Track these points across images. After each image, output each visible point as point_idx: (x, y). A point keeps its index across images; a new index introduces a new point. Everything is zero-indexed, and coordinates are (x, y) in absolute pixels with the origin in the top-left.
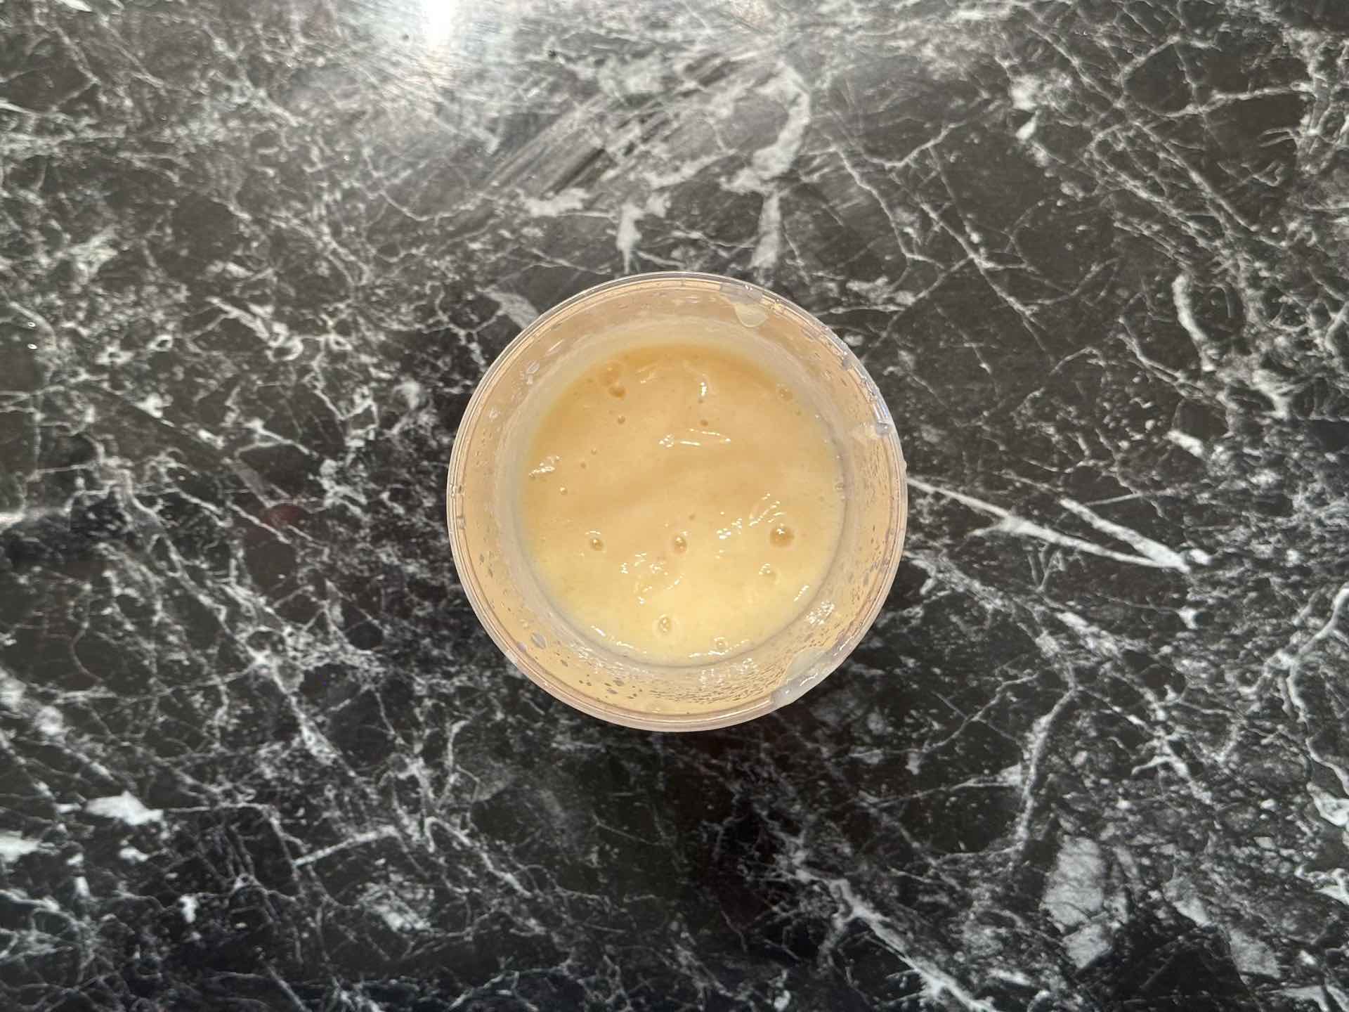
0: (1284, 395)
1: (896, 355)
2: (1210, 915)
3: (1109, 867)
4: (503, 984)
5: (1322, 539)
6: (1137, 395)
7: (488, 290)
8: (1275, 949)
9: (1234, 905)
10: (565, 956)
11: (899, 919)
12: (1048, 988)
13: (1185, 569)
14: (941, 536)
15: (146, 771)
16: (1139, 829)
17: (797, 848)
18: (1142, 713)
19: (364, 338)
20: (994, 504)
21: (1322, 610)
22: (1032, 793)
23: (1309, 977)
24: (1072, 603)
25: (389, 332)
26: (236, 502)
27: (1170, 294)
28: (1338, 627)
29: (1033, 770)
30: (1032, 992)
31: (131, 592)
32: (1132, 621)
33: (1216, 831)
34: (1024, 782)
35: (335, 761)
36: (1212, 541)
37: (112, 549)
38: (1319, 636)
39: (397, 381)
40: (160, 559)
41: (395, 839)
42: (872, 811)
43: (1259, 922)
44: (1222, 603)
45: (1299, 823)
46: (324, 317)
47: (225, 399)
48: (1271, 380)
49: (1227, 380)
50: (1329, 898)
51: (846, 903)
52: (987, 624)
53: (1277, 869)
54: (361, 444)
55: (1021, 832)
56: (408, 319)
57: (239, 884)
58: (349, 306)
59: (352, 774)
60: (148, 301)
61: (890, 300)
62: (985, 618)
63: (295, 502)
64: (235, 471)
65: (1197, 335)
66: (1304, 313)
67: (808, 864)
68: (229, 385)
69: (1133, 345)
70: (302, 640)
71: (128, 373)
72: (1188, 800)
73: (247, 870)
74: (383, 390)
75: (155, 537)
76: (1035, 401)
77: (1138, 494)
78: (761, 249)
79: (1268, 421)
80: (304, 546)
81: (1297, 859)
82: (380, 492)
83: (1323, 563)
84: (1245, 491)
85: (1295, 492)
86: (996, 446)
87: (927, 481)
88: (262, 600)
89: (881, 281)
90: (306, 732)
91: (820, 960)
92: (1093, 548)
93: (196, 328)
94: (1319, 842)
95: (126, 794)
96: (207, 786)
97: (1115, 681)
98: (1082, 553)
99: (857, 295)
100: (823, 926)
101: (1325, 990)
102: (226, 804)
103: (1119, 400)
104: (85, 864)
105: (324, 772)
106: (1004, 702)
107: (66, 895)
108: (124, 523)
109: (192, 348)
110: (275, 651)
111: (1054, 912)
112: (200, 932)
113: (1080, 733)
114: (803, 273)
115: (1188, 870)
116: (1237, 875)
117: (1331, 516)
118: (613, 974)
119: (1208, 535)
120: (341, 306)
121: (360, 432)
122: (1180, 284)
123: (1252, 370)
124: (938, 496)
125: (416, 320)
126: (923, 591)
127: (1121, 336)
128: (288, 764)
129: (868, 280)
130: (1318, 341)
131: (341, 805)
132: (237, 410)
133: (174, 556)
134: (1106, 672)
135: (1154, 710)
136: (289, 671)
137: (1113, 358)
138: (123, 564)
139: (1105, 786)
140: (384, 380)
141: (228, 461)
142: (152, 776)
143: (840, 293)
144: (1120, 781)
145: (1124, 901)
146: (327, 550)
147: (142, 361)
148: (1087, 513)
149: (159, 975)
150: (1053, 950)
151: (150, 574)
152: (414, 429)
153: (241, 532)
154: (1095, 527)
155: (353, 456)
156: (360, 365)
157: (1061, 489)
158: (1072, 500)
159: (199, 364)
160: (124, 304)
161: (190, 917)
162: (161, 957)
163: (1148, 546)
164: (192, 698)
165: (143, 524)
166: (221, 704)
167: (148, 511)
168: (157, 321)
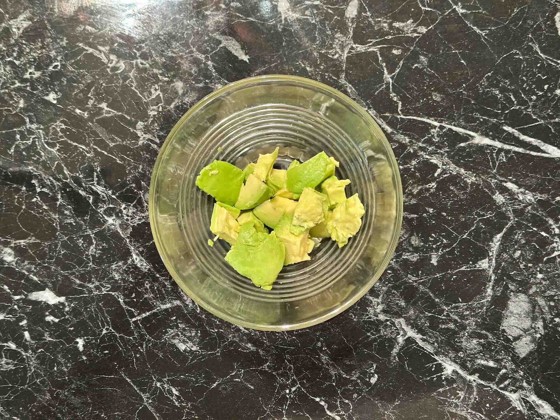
1: (419, 58)
3: (534, 307)
4: (236, 376)
6: (539, 73)
7: (215, 34)
10: (267, 361)
11: (430, 337)
12: (506, 368)
14: (444, 147)
15: (57, 278)
16: (548, 288)
17: (378, 304)
18: (548, 231)
19: (154, 61)
20: (469, 130)
22: (493, 273)
24: (510, 178)
25: (167, 57)
26: (94, 144)
27: (554, 22)
29: (494, 261)
30: (498, 370)
31: (45, 190)
32: (541, 185)
34: (489, 267)
35: (149, 270)
37: (35, 169)
39: (172, 81)
40: (59, 174)
41: (181, 306)
42: (415, 284)
46: (134, 50)
47: (88, 94)
51: (403, 330)
52: (468, 190)
54: (156, 113)
55: (489, 291)
56: (177, 50)
57: (104, 332)
58: (146, 45)
59: (158, 276)
60: (48, 45)
61: (415, 31)
62: (467, 187)
63: (124, 143)
64: (94, 129)
67: (384, 311)
68: (89, 86)
69: (536, 48)
70: (130, 211)
71: (39, 82)
73: (108, 325)
74: (165, 86)
75: (56, 163)
76: (488, 78)
77: (542, 122)
78: (349, 8)
80: (129, 165)
86: (471, 101)
87: (436, 120)
88: (110, 192)
89: (410, 22)
90: (134, 256)
91: (392, 358)
92: (521, 150)
93: (72, 58)
95: (47, 289)
96: (86, 284)
97: (533, 215)
98: (515, 152)
99: (398, 29)
100: (392, 342)
102: (97, 293)
103: (530, 76)
104: (28, 325)
105: (145, 276)
106: (478, 228)
107: (19, 341)
108: (41, 156)
109: (70, 68)
110: (117, 216)
111: (507, 331)
112: (86, 356)
113: (517, 242)
114: (370, 19)
118: (290, 369)
120: (143, 45)
121: (154, 107)
124: (441, 128)
125: (180, 51)
126: (436, 175)
127: (530, 44)
128: (126, 272)
129: (403, 22)
131: (153, 291)
132: (94, 99)
133: (65, 172)
134: (529, 211)
135: (554, 229)
136: (125, 226)
137: (527, 55)
138: (41, 177)
139: (530, 267)
140: (166, 81)
141: (91, 124)
142: (59, 280)
143: (389, 29)
144: (538, 264)
145: (542, 324)
146: (141, 167)
147: (46, 76)
148: (516, 133)
149: (67, 378)
150: (507, 349)
151: (54, 181)
152: (182, 105)
153: (98, 159)
154: (521, 139)
155: (152, 119)
156: (153, 74)
157: (503, 121)
158: (509, 126)
159: (74, 76)
160: (36, 48)
161: (81, 349)
162: (67, 369)
163: (548, 147)
164: (78, 241)
165: (50, 156)
166: (92, 244)
167: (52, 150)
168: (52, 56)
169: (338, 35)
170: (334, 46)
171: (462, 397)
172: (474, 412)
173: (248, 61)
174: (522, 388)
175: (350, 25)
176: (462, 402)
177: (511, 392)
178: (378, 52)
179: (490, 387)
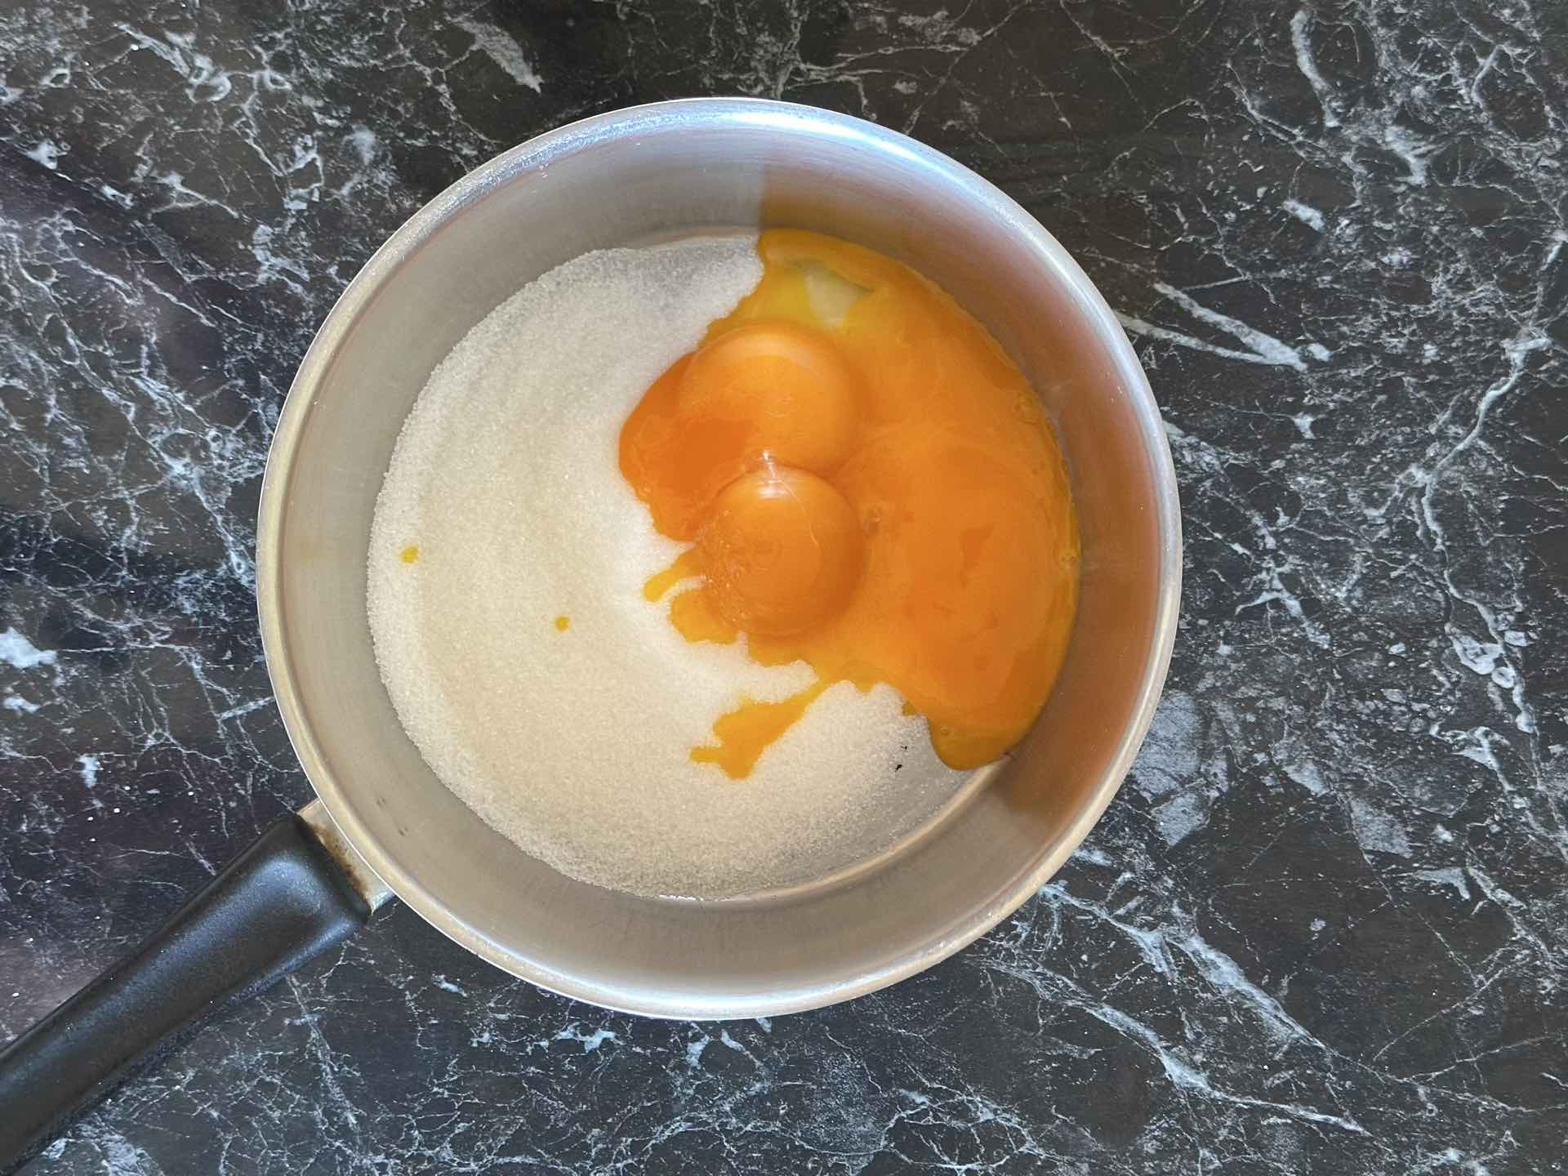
0: (1420, 156)
1: (958, 106)
2: (1327, 782)
3: (1206, 723)
5: (1465, 331)
6: (1246, 156)
7: (460, 19)
8: (1405, 822)
9: (1356, 771)
12: (1133, 871)
13: (1301, 367)
15: (37, 602)
16: (1241, 680)
18: (1248, 540)
19: (306, 75)
21: (1465, 416)
23: (1444, 857)
25: (337, 69)
26: (145, 275)
27: (1287, 32)
28: (1482, 436)
30: (1113, 873)
31: (16, 382)
32: (1237, 429)
33: (1334, 681)
36: (1334, 333)
38: (1460, 447)
39: (349, 131)
40: (53, 344)
43: (1385, 790)
44: (1344, 407)
45: (1435, 672)
46: (258, 48)
47: (136, 149)
48: (1407, 138)
49: (1354, 138)
50: (1469, 762)
53: (1408, 726)
54: (304, 206)
56: (363, 52)
57: (151, 742)
58: (287, 36)
60: (42, 24)
61: (951, 39)
63: (221, 276)
64: (147, 237)
65: (1319, 84)
66: (1446, 58)
68: (140, 130)
69: (1243, 95)
70: (229, 446)
71: (17, 115)
72: (1301, 646)
73: (161, 725)
74: (330, 139)
75: (49, 316)
76: (1123, 163)
77: (1248, 276)
79: (1402, 188)
80: (232, 331)
81: (1432, 714)
82: (326, 266)
83: (1465, 360)
84: (1373, 272)
85: (1435, 275)
86: (1077, 220)
88: (180, 396)
89: (938, 15)
90: (235, 559)
92: (1193, 343)
93: (100, 59)
94: (1458, 694)
95: (11, 629)
96: (110, 622)
97: (1216, 502)
98: (1178, 347)
99: (910, 31)
101: (1465, 873)
102: (137, 644)
103: (1225, 163)
108: (11, 298)
109: (95, 84)
110: (196, 458)
111: (1141, 779)
112: (101, 800)
114: (845, 5)
115: (1300, 727)
116: (1359, 733)
117: (1475, 304)
119: (1330, 325)
120: (279, 36)
121: (301, 191)
122: (1298, 20)
123: (1385, 126)
125: (371, 55)
127: (1228, 85)
128: (212, 597)
129: (926, 16)
130: (1462, 92)
132: (150, 162)
133: (71, 341)
134: (1206, 490)
135: (1263, 537)
136: (213, 483)
137: (1218, 111)
138: (9, 349)
139: (1203, 628)
140: (331, 128)
141: (139, 224)
142: (43, 609)
143: (890, 29)
144: (1220, 622)
145: (1224, 765)
146: (260, 336)
147: (33, 100)
148: (1184, 300)
149: (51, 851)
150: (1139, 824)
151: (41, 362)
152: (369, 189)
153: (154, 312)
154: (1195, 316)
155: (293, 220)
156: (302, 108)
157: (1155, 271)
158: (1167, 283)
159: (103, 104)
160: (13, 30)
161: (90, 780)
162: (54, 829)
163: (1258, 340)
164: (94, 515)
165: (33, 300)
166: (129, 522)
167: (40, 284)
168: (52, 51)
169: (764, 38)
170: (753, 64)
171: (1024, 935)
172: (1050, 974)
173: (538, 89)
174: (1169, 918)
175: (795, 14)
176: (1023, 947)
177: (1141, 927)
178: (861, 86)
179: (1094, 915)
